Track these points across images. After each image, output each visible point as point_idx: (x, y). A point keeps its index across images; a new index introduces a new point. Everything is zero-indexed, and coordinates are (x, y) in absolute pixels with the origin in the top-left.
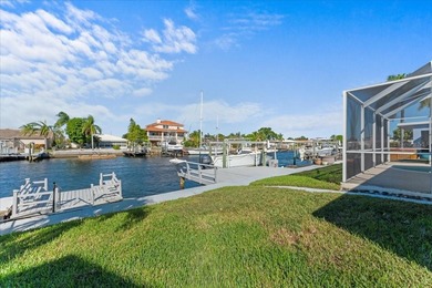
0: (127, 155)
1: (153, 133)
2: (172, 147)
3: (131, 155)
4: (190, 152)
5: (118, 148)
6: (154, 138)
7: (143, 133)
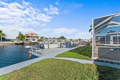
0: (16, 44)
1: (27, 37)
2: (34, 41)
3: (18, 44)
4: (40, 43)
5: (13, 41)
6: (27, 38)
7: (23, 37)
